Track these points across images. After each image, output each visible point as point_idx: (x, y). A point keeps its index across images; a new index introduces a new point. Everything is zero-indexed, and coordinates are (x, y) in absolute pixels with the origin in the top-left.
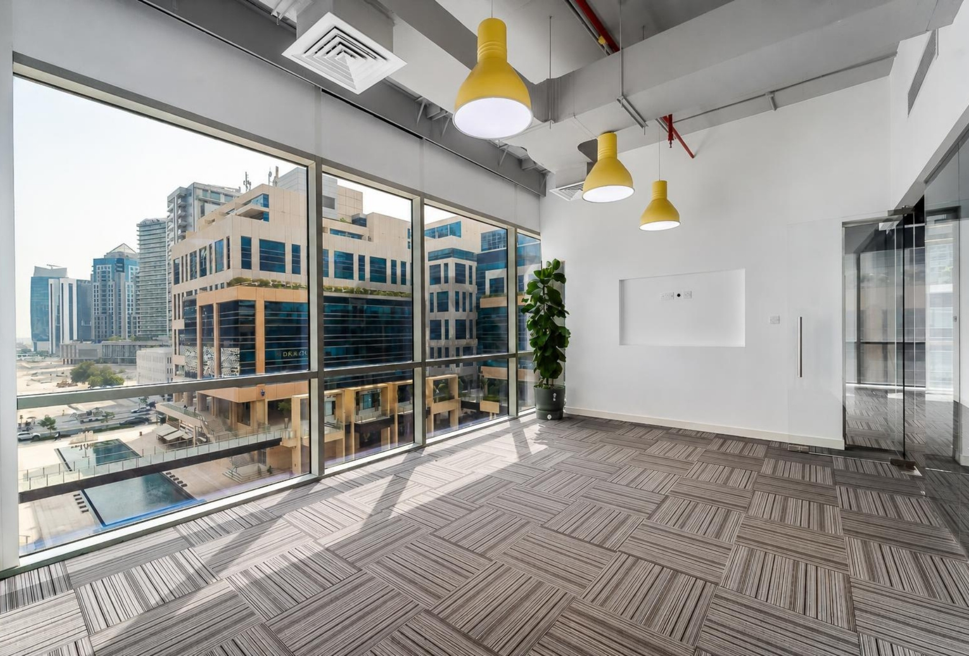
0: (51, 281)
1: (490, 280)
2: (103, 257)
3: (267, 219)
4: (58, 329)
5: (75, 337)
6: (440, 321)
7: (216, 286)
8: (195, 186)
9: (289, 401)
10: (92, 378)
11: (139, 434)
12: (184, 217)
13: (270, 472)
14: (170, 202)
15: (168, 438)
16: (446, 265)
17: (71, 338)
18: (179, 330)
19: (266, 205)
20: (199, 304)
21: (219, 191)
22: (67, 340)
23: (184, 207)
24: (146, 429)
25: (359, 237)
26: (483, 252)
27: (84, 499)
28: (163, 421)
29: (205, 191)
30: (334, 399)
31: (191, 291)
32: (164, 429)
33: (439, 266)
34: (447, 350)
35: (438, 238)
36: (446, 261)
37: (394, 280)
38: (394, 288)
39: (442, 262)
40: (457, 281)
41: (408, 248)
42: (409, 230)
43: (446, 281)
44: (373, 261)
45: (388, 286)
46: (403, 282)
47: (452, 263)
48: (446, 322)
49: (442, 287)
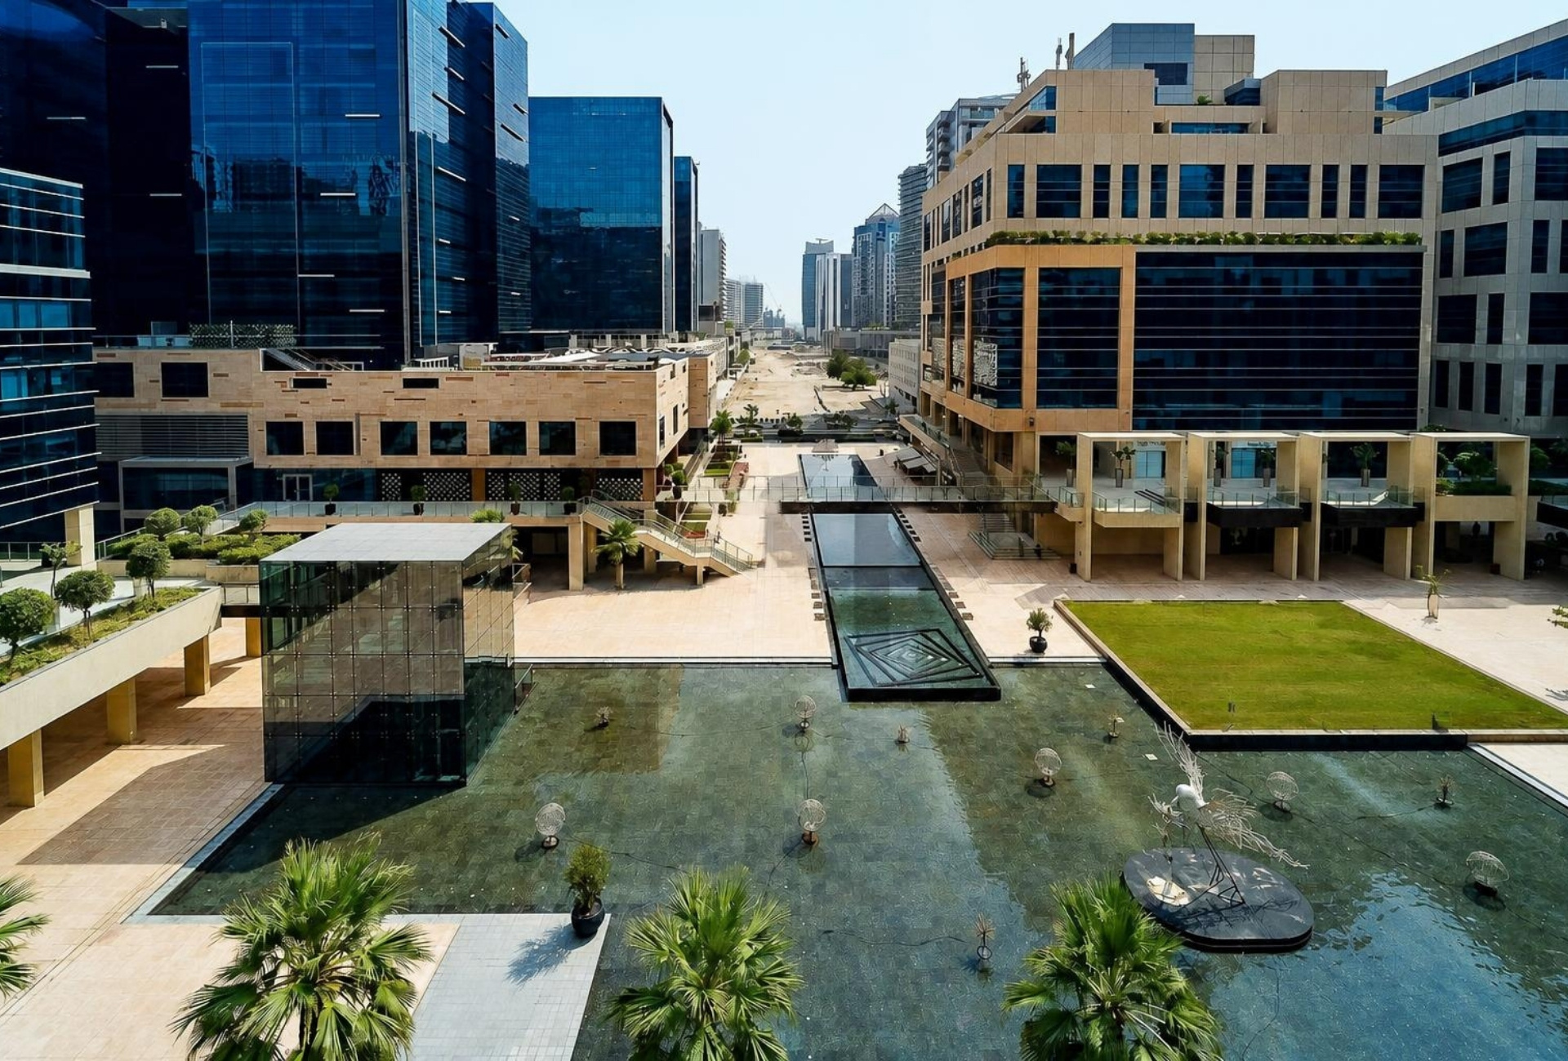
0: (819, 258)
2: (863, 224)
3: (1052, 129)
4: (823, 312)
5: (839, 324)
6: (1474, 297)
7: (973, 248)
8: (961, 104)
9: (1072, 440)
10: (844, 373)
11: (879, 453)
12: (944, 155)
13: (1038, 553)
14: (930, 135)
15: (909, 465)
16: (1502, 160)
17: (835, 325)
18: (929, 315)
19: (1051, 104)
20: (948, 278)
21: (993, 103)
22: (831, 327)
23: (945, 140)
24: (890, 448)
25: (1243, 128)
27: (810, 524)
28: (906, 440)
29: (974, 108)
30: (1163, 448)
31: (942, 260)
32: (907, 451)
33: (1478, 162)
34: (1494, 371)
35: (1476, 94)
36: (1500, 147)
37: (1329, 211)
38: (1328, 227)
39: (1487, 153)
40: (1541, 194)
41: (1375, 132)
42: (1380, 91)
43: (1501, 196)
44: (1275, 174)
45: (1313, 223)
46: (1357, 211)
47: (1523, 151)
48: (1497, 302)
49: (1486, 213)
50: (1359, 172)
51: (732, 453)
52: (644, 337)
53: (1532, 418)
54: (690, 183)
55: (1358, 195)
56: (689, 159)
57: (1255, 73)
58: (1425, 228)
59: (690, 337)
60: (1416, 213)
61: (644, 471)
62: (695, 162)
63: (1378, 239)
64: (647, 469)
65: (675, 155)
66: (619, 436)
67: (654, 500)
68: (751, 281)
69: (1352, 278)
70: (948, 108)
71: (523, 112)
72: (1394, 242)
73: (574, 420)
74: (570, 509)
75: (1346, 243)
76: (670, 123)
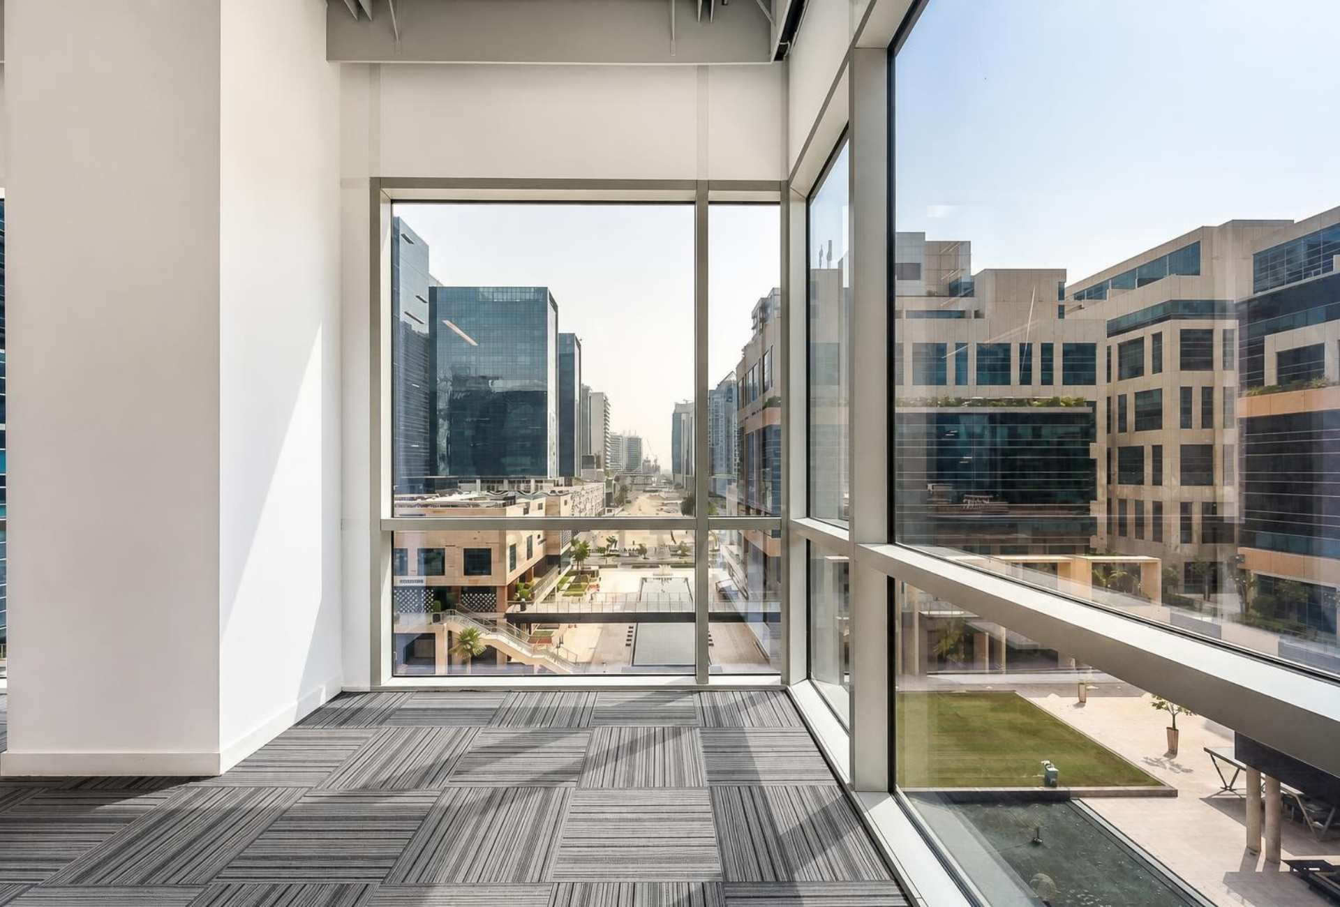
0: (685, 416)
1: (1280, 355)
2: (716, 387)
4: (687, 461)
6: (1142, 448)
8: (775, 292)
15: (721, 586)
16: (1157, 337)
19: (815, 296)
20: (746, 432)
23: (764, 320)
25: (961, 315)
26: (1259, 294)
27: (634, 633)
33: (1140, 341)
34: (1158, 508)
35: (1139, 286)
36: (1156, 328)
37: (1026, 379)
38: (1025, 392)
39: (1146, 333)
40: (1185, 366)
41: (1059, 317)
42: (1061, 285)
43: (1158, 368)
44: (982, 351)
45: (1013, 390)
46: (1047, 380)
47: (1171, 331)
48: (1157, 450)
49: (1148, 381)
50: (1047, 349)
51: (589, 576)
52: (533, 481)
53: (1186, 545)
54: (573, 354)
55: (1047, 368)
56: (573, 335)
57: (972, 271)
58: (1098, 393)
59: (574, 481)
60: (1092, 381)
61: (498, 589)
62: (579, 339)
63: (1054, 402)
64: (499, 587)
65: (559, 332)
66: (478, 561)
67: (505, 612)
68: (632, 434)
69: (1036, 433)
70: (766, 295)
71: (425, 302)
72: (1067, 405)
73: (444, 547)
74: (437, 619)
75: (1030, 405)
76: (555, 307)
